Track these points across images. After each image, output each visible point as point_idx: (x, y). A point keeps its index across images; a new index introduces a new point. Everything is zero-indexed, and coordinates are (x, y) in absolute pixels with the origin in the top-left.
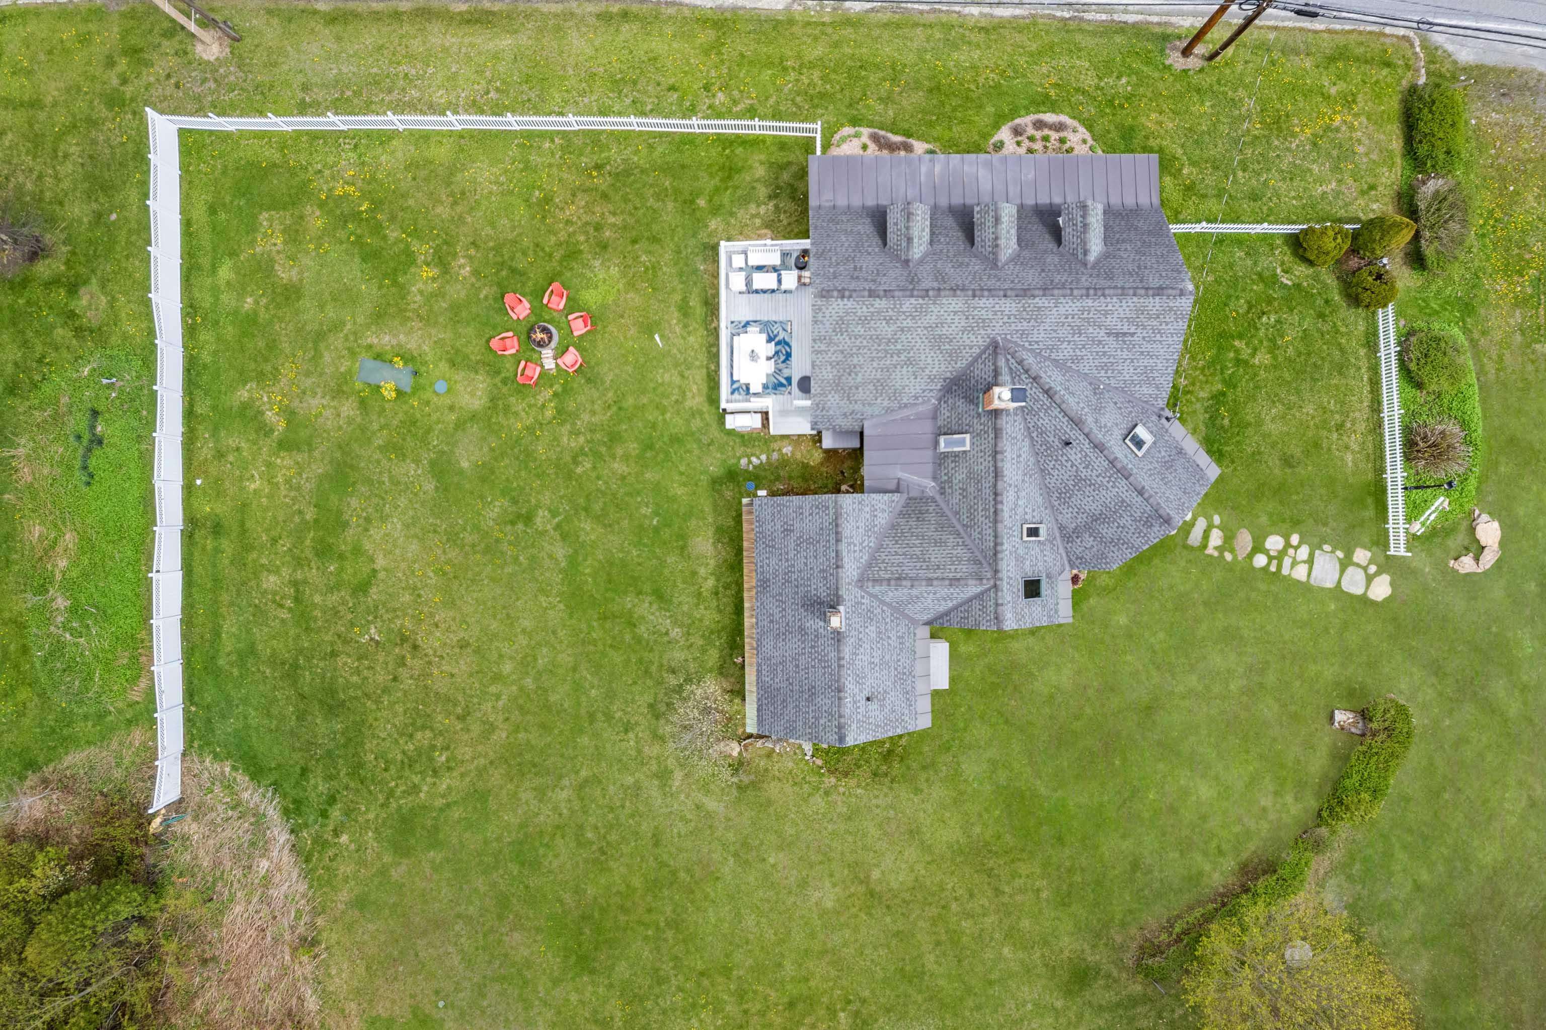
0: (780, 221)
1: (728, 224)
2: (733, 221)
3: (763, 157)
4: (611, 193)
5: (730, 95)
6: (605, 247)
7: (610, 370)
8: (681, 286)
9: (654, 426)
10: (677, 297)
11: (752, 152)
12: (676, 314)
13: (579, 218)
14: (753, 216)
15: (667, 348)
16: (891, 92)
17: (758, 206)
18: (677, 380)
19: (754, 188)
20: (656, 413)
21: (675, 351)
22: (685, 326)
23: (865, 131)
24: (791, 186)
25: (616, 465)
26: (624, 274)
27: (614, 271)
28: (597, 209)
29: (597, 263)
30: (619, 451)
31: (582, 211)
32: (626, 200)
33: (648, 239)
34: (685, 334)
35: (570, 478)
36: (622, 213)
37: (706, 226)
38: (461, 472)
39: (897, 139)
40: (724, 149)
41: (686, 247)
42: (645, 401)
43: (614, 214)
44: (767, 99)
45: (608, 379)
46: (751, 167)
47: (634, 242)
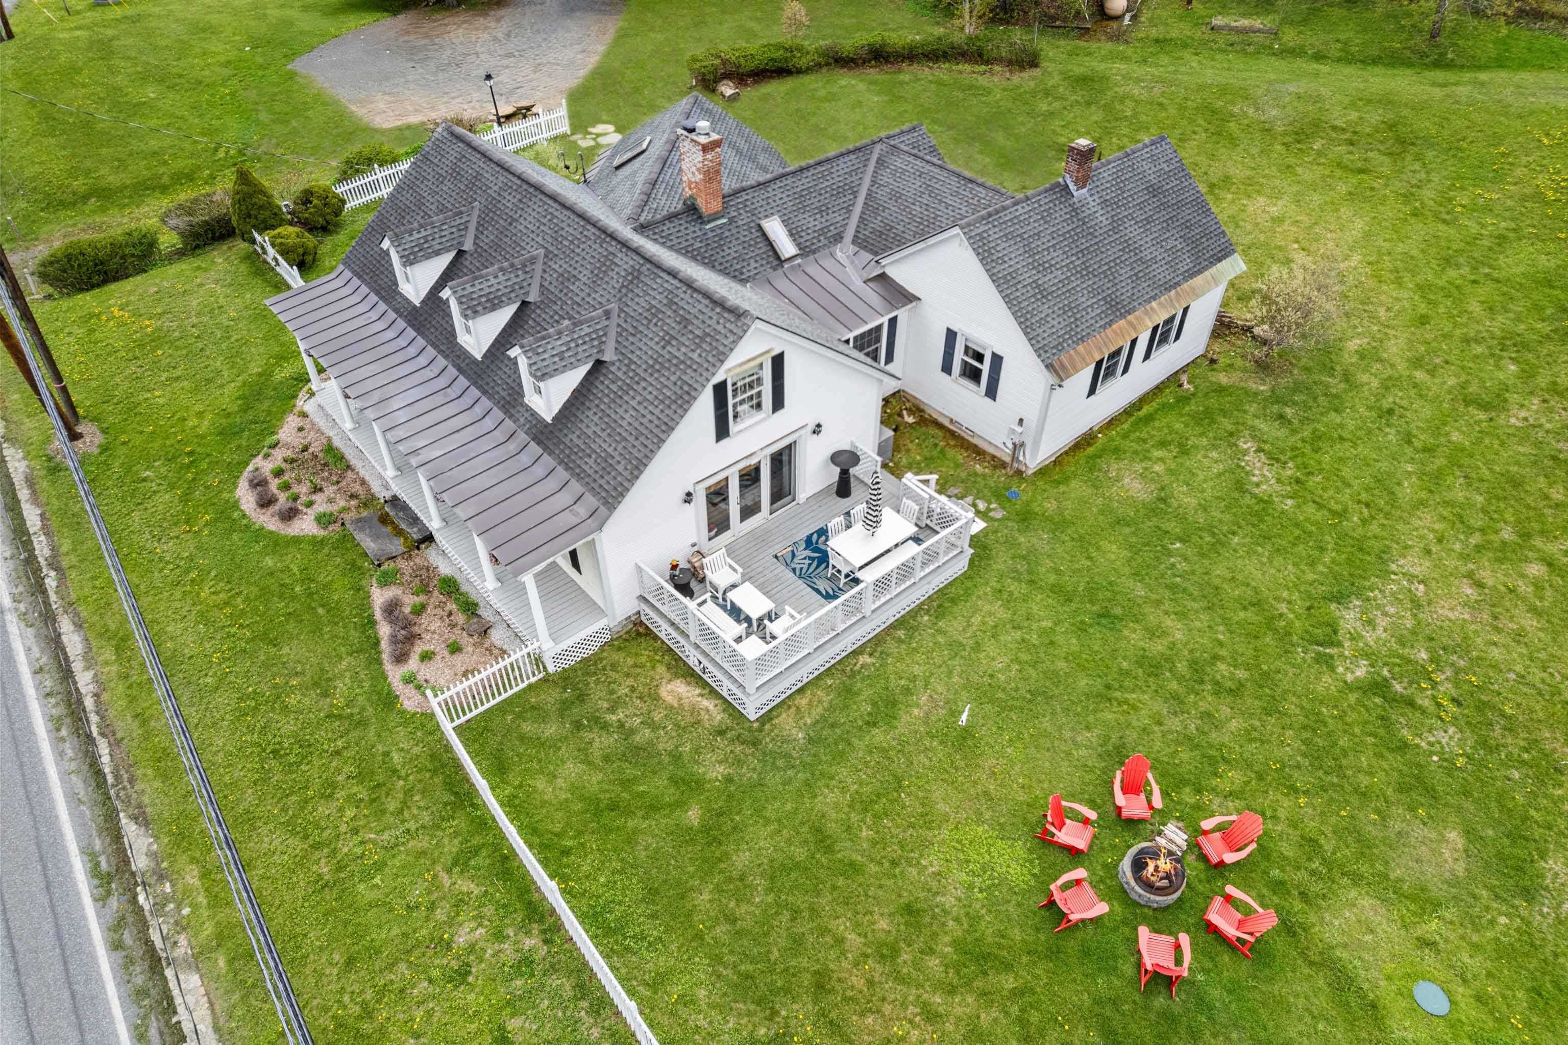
0: (633, 689)
1: (697, 750)
2: (687, 748)
3: (540, 784)
4: (807, 979)
5: (451, 922)
6: (909, 910)
7: (1077, 745)
8: (856, 742)
9: (1082, 628)
10: (878, 736)
11: (544, 803)
12: (905, 718)
13: (904, 1005)
14: (654, 727)
15: (964, 695)
16: (304, 689)
17: (632, 732)
18: (991, 649)
19: (607, 759)
20: (1060, 639)
21: (956, 679)
22: (907, 691)
23: (395, 674)
24: (561, 713)
25: (1179, 636)
26: (924, 845)
27: (933, 862)
28: (858, 982)
29: (949, 901)
30: (1158, 647)
31: (887, 1009)
32: (797, 942)
33: (829, 850)
34: (920, 683)
35: (1266, 675)
36: (824, 931)
37: (729, 779)
38: (1469, 833)
39: (384, 630)
40: (566, 852)
41: (789, 782)
42: (1061, 664)
43: (840, 941)
44: (423, 853)
45: (1090, 737)
46: (573, 788)
47: (853, 869)
